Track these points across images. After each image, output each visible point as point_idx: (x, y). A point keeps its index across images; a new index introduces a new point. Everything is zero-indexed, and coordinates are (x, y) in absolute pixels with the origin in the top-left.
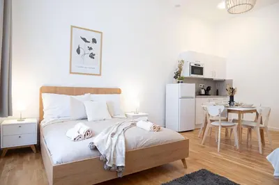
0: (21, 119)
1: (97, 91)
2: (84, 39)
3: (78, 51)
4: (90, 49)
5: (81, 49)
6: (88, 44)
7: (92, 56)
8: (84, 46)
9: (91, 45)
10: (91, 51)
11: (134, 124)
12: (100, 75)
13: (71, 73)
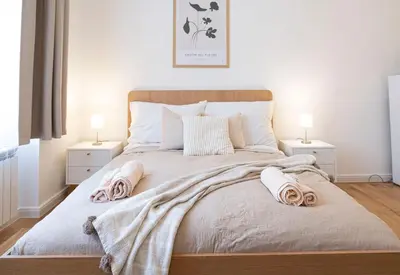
0: (98, 142)
1: (222, 96)
2: (196, 7)
3: (187, 28)
4: (208, 21)
5: (190, 24)
6: (203, 14)
7: (211, 33)
8: (196, 18)
9: (209, 14)
10: (209, 25)
11: (255, 174)
12: (227, 66)
13: (175, 66)
